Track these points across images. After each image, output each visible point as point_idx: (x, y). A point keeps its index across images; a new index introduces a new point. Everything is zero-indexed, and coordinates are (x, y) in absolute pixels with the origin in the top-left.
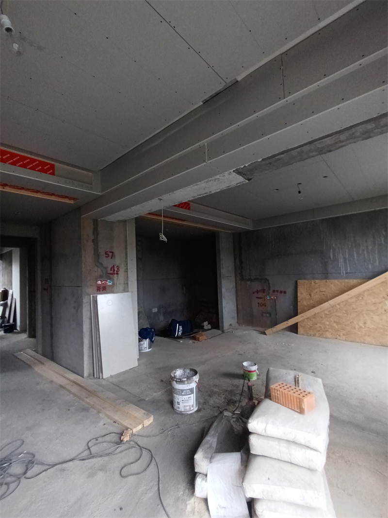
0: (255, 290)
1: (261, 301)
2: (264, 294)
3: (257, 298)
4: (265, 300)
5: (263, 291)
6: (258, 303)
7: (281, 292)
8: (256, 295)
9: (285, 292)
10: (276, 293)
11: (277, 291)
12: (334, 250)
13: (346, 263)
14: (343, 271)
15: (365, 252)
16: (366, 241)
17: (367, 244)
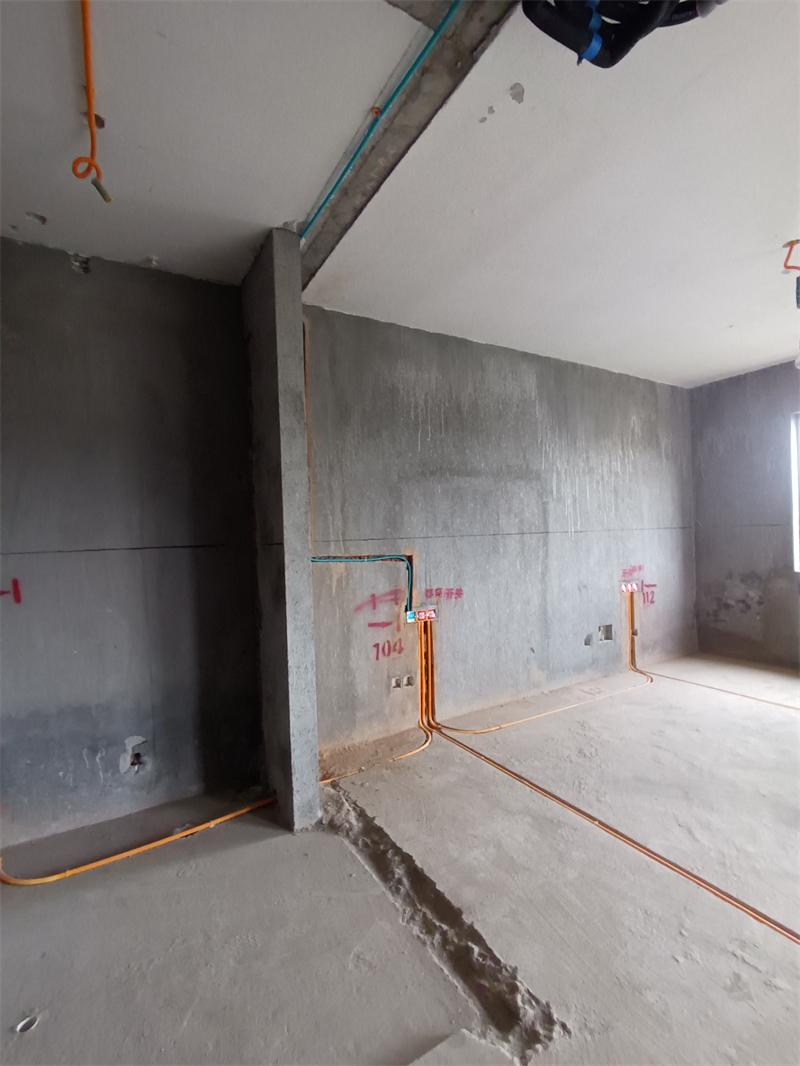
0: (363, 595)
1: (382, 636)
2: (396, 608)
3: (371, 625)
4: (399, 629)
5: (395, 596)
6: (377, 646)
7: (449, 593)
8: (366, 616)
9: (459, 593)
10: (434, 599)
11: (439, 593)
12: (559, 474)
13: (575, 509)
14: (571, 528)
15: (600, 487)
16: (602, 464)
17: (603, 471)
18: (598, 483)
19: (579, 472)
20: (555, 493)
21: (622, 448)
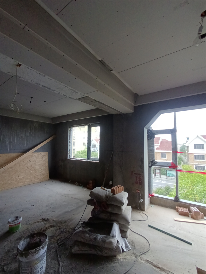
12: (4, 136)
13: (10, 144)
14: (8, 149)
15: (21, 139)
16: (22, 134)
17: (22, 135)
18: (20, 138)
19: (13, 135)
21: (30, 130)
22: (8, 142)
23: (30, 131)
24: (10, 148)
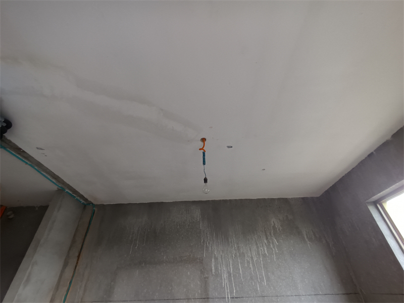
13: (230, 281)
14: (228, 295)
15: (251, 264)
16: (250, 250)
17: (251, 254)
18: (248, 262)
19: (232, 256)
20: (214, 271)
21: (267, 239)
22: (225, 276)
23: (266, 241)
24: (232, 292)
